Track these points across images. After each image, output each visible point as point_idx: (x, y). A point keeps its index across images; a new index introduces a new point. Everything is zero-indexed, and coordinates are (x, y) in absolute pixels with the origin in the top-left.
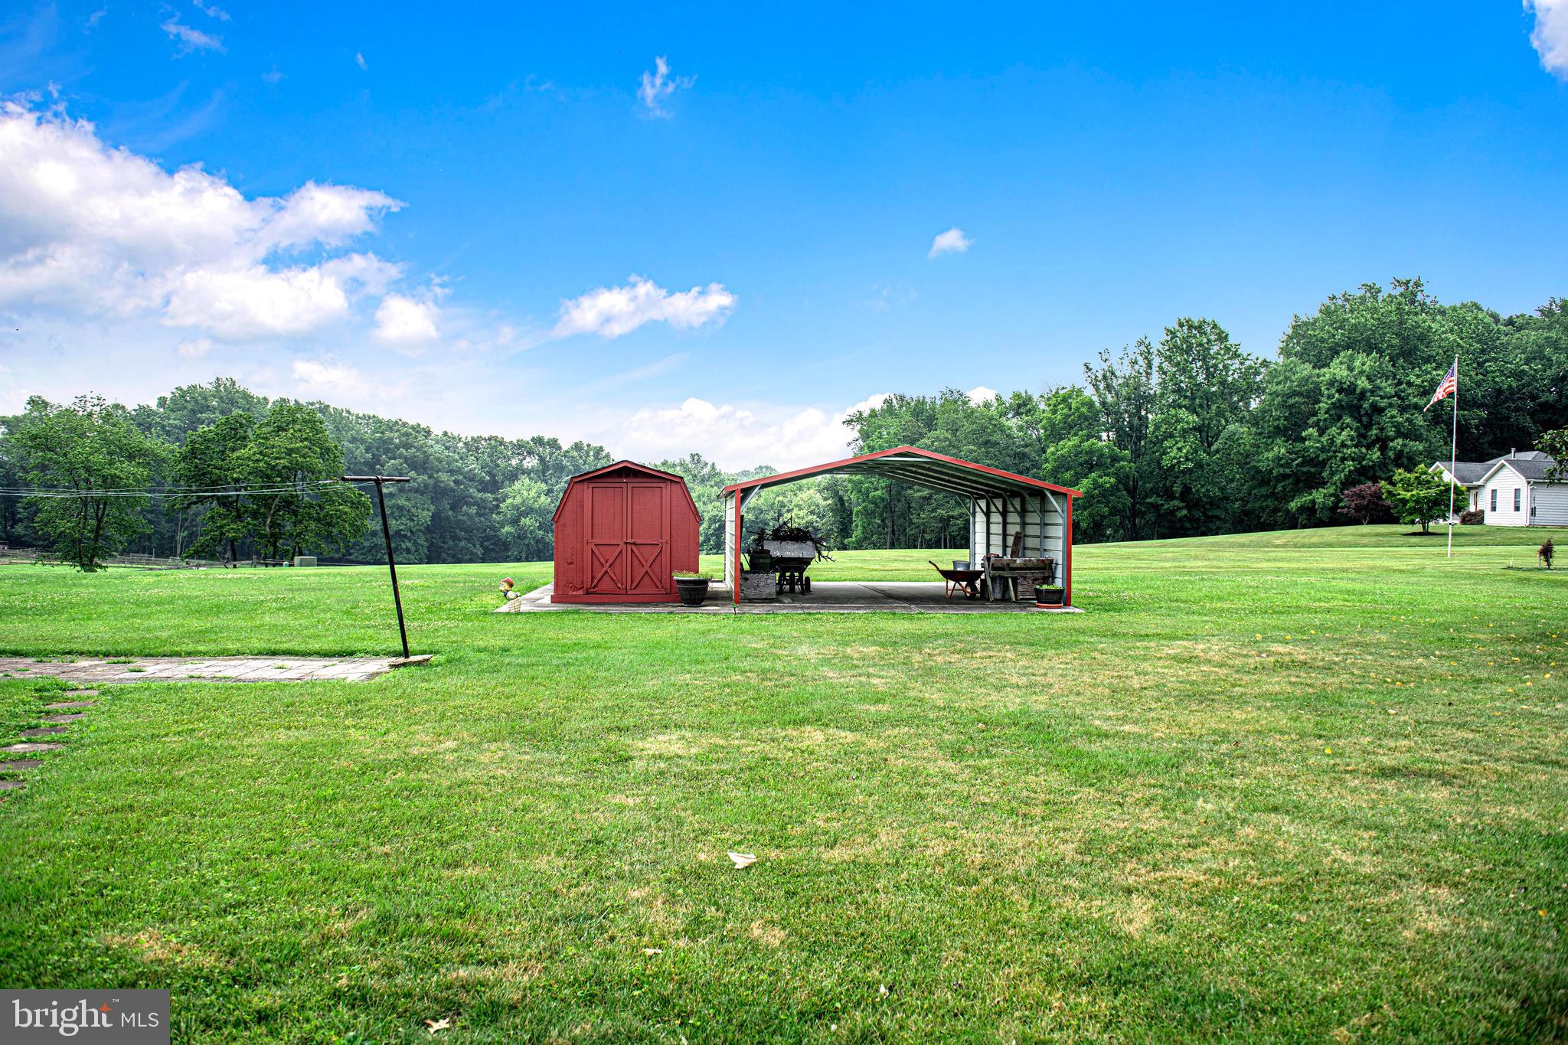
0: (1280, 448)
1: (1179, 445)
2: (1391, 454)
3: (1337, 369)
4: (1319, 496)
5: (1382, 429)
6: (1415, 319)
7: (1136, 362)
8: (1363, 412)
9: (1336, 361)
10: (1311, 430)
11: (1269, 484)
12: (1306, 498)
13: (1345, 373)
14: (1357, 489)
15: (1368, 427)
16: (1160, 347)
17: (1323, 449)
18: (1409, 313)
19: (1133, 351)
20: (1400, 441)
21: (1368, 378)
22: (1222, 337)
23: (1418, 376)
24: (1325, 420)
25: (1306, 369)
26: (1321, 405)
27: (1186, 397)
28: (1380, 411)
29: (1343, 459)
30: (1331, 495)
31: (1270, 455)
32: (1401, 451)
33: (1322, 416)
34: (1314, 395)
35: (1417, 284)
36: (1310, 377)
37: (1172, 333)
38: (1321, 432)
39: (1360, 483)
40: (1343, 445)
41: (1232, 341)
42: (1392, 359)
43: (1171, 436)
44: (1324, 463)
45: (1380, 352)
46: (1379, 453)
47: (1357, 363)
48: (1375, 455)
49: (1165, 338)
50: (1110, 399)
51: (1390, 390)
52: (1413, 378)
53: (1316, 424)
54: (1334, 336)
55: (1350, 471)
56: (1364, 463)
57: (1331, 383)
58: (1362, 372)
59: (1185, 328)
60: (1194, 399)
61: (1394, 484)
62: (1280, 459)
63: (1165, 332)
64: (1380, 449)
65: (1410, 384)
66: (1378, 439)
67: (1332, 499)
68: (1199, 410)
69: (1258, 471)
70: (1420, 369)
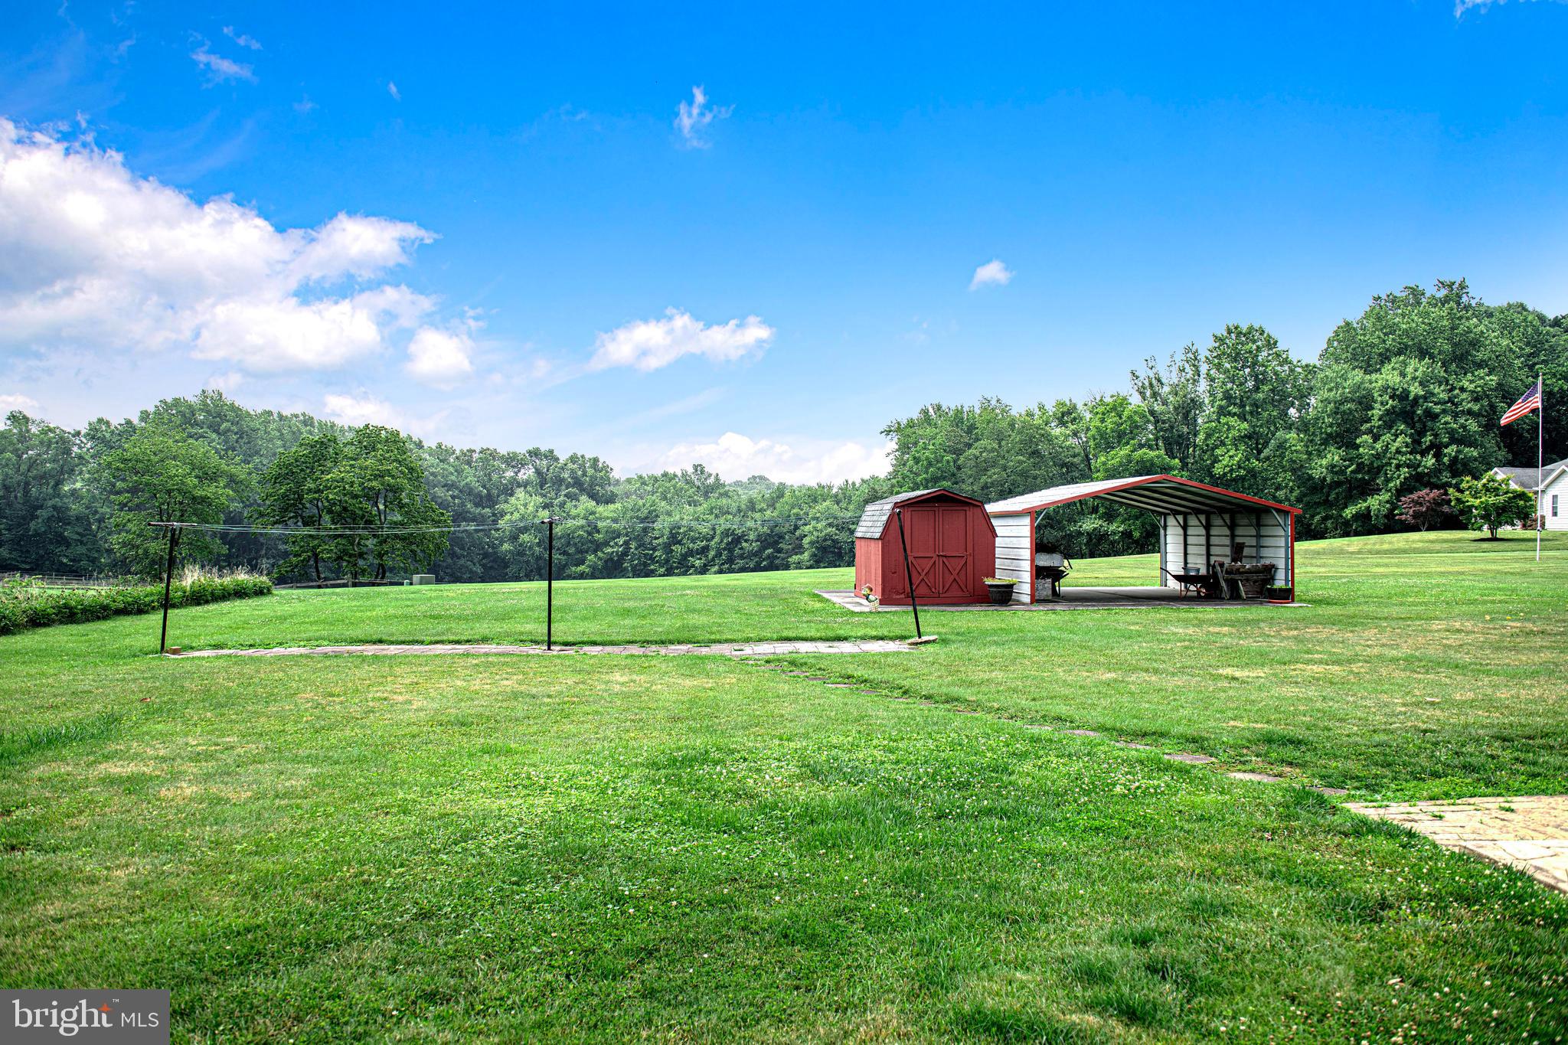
0: (1334, 455)
1: (1231, 454)
2: (1446, 460)
3: (1389, 375)
4: (1375, 503)
5: (1436, 435)
6: (1467, 324)
7: (1184, 370)
8: (1416, 419)
9: (1388, 367)
10: (1365, 437)
11: (1322, 492)
12: (1362, 505)
13: (1398, 379)
14: (1414, 496)
15: (1421, 433)
16: (1208, 354)
17: (1378, 456)
18: (1460, 318)
19: (1180, 357)
20: (1454, 447)
21: (1421, 384)
22: (1271, 344)
23: (1471, 382)
24: (1379, 427)
25: (1357, 376)
26: (1374, 412)
27: (1235, 404)
28: (1434, 417)
29: (1398, 467)
30: (1387, 502)
31: (1324, 462)
32: (1456, 457)
33: (1376, 423)
34: (1366, 402)
35: (1462, 286)
36: (1362, 383)
37: (1220, 340)
38: (1376, 438)
39: (1417, 490)
40: (1398, 451)
41: (1281, 347)
42: (1444, 365)
43: (1223, 443)
44: (1379, 469)
45: (1432, 357)
46: (1433, 461)
47: (1409, 370)
48: (1430, 461)
49: (1213, 344)
50: (1158, 407)
51: (1444, 396)
52: (1466, 384)
53: (1370, 431)
54: (1384, 341)
55: (1405, 478)
56: (1420, 470)
57: (1385, 389)
58: (1414, 378)
59: (1233, 336)
60: (1244, 406)
61: (1462, 491)
62: (1333, 466)
63: (1213, 339)
64: (1434, 456)
65: (1462, 389)
66: (1432, 446)
67: (1388, 506)
68: (1248, 417)
69: (1310, 478)
70: (1473, 375)
